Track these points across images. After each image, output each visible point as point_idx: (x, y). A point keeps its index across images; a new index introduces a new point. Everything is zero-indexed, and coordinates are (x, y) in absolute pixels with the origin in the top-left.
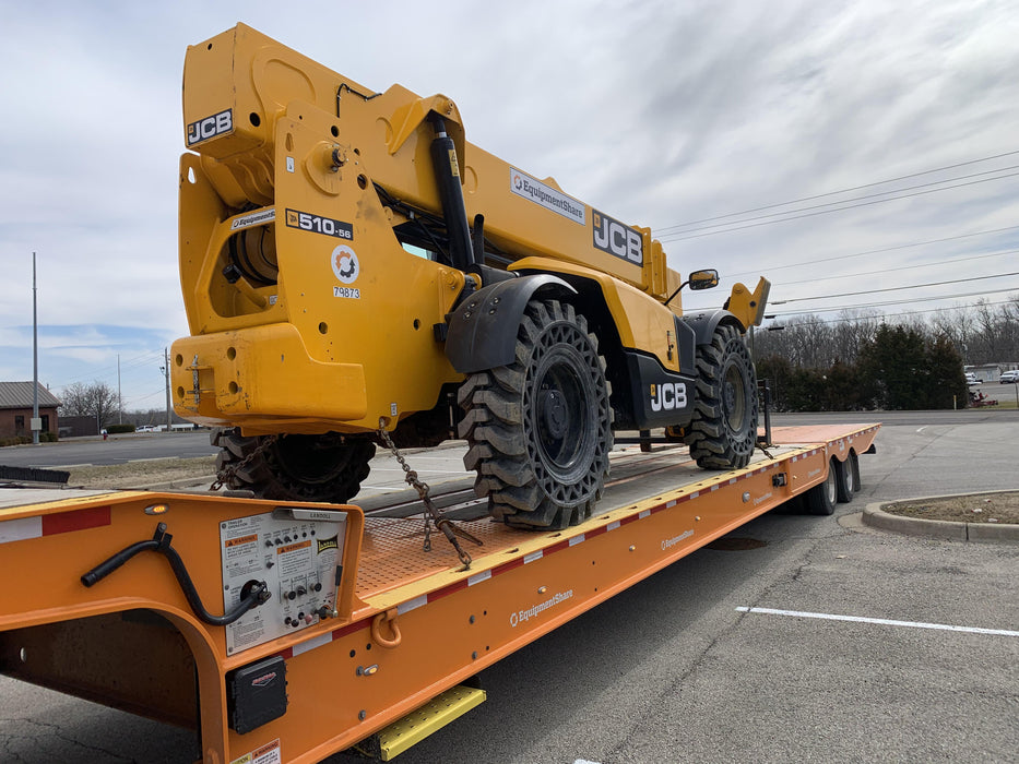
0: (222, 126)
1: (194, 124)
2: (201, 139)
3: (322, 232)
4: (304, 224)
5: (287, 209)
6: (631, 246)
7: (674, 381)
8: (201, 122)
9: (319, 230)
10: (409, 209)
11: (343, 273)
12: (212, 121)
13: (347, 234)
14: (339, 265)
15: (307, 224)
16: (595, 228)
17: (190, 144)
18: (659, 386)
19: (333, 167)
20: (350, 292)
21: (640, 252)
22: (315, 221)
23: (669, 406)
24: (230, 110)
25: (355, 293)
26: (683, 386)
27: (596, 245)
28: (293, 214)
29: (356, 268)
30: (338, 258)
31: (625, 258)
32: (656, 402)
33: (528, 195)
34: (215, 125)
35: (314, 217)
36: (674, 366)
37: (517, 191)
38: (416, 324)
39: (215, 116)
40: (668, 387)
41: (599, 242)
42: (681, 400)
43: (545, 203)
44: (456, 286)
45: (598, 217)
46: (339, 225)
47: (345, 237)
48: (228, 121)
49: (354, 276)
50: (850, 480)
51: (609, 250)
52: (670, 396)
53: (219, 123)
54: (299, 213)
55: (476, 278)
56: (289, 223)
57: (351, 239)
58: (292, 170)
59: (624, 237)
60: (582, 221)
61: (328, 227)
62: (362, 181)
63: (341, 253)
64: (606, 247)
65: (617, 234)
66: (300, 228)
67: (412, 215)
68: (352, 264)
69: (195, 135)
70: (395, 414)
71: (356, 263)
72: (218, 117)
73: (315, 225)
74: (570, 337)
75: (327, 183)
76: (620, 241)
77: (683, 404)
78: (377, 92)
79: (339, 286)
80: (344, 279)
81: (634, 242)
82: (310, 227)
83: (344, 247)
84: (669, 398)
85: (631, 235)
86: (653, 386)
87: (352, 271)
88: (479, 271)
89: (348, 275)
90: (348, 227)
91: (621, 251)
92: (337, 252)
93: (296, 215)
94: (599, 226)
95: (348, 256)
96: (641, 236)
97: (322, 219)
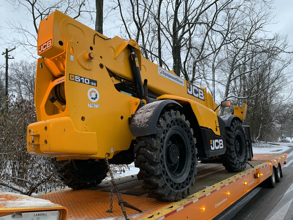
0: (48, 45)
1: (40, 46)
2: (42, 51)
3: (84, 83)
4: (77, 79)
5: (70, 74)
6: (200, 94)
7: (218, 139)
8: (42, 45)
9: (83, 82)
10: (121, 78)
11: (92, 98)
12: (46, 44)
13: (95, 84)
14: (91, 95)
15: (78, 80)
16: (188, 88)
17: (39, 53)
18: (213, 141)
19: (88, 60)
20: (95, 105)
21: (203, 96)
22: (81, 79)
23: (217, 148)
24: (51, 40)
25: (97, 106)
26: (221, 140)
27: (188, 93)
28: (72, 76)
29: (98, 96)
30: (91, 93)
31: (198, 98)
32: (213, 147)
33: (164, 76)
34: (46, 46)
35: (81, 77)
36: (218, 133)
37: (160, 74)
38: (122, 118)
39: (46, 42)
40: (216, 141)
41: (189, 92)
42: (221, 145)
43: (170, 78)
44: (137, 104)
45: (189, 84)
46: (91, 81)
47: (94, 85)
48: (50, 43)
49: (97, 100)
50: (279, 174)
51: (192, 95)
52: (217, 144)
53: (48, 44)
54: (75, 75)
55: (144, 101)
56: (70, 79)
57: (96, 86)
58: (73, 60)
59: (197, 91)
60: (183, 85)
61: (87, 81)
62: (101, 66)
63: (92, 91)
64: (192, 94)
65: (195, 90)
66: (75, 81)
67: (122, 80)
68: (96, 95)
69: (40, 50)
70: (112, 152)
71: (98, 94)
72: (48, 43)
73: (81, 81)
74: (179, 123)
75: (87, 66)
76: (196, 92)
77: (222, 147)
78: (109, 38)
79: (90, 103)
80: (93, 101)
81: (201, 92)
82: (79, 81)
83: (93, 89)
84: (217, 145)
85: (200, 90)
86: (211, 141)
87: (96, 97)
88: (146, 99)
89: (95, 99)
90: (95, 82)
91: (197, 95)
92: (90, 90)
93: (74, 76)
94: (189, 87)
95: (95, 92)
96: (203, 91)
97: (84, 78)
